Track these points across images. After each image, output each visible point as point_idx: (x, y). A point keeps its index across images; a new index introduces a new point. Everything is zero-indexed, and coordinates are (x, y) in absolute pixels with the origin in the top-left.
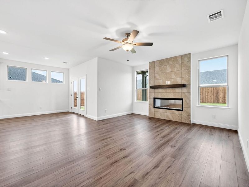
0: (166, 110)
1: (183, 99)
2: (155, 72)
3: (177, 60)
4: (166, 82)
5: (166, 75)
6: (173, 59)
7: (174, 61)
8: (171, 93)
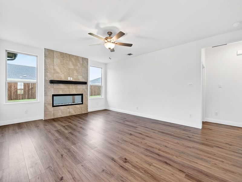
0: (68, 106)
1: (83, 94)
2: (55, 63)
3: (79, 60)
4: (69, 77)
5: (68, 71)
6: (75, 58)
7: (76, 59)
8: (74, 89)
